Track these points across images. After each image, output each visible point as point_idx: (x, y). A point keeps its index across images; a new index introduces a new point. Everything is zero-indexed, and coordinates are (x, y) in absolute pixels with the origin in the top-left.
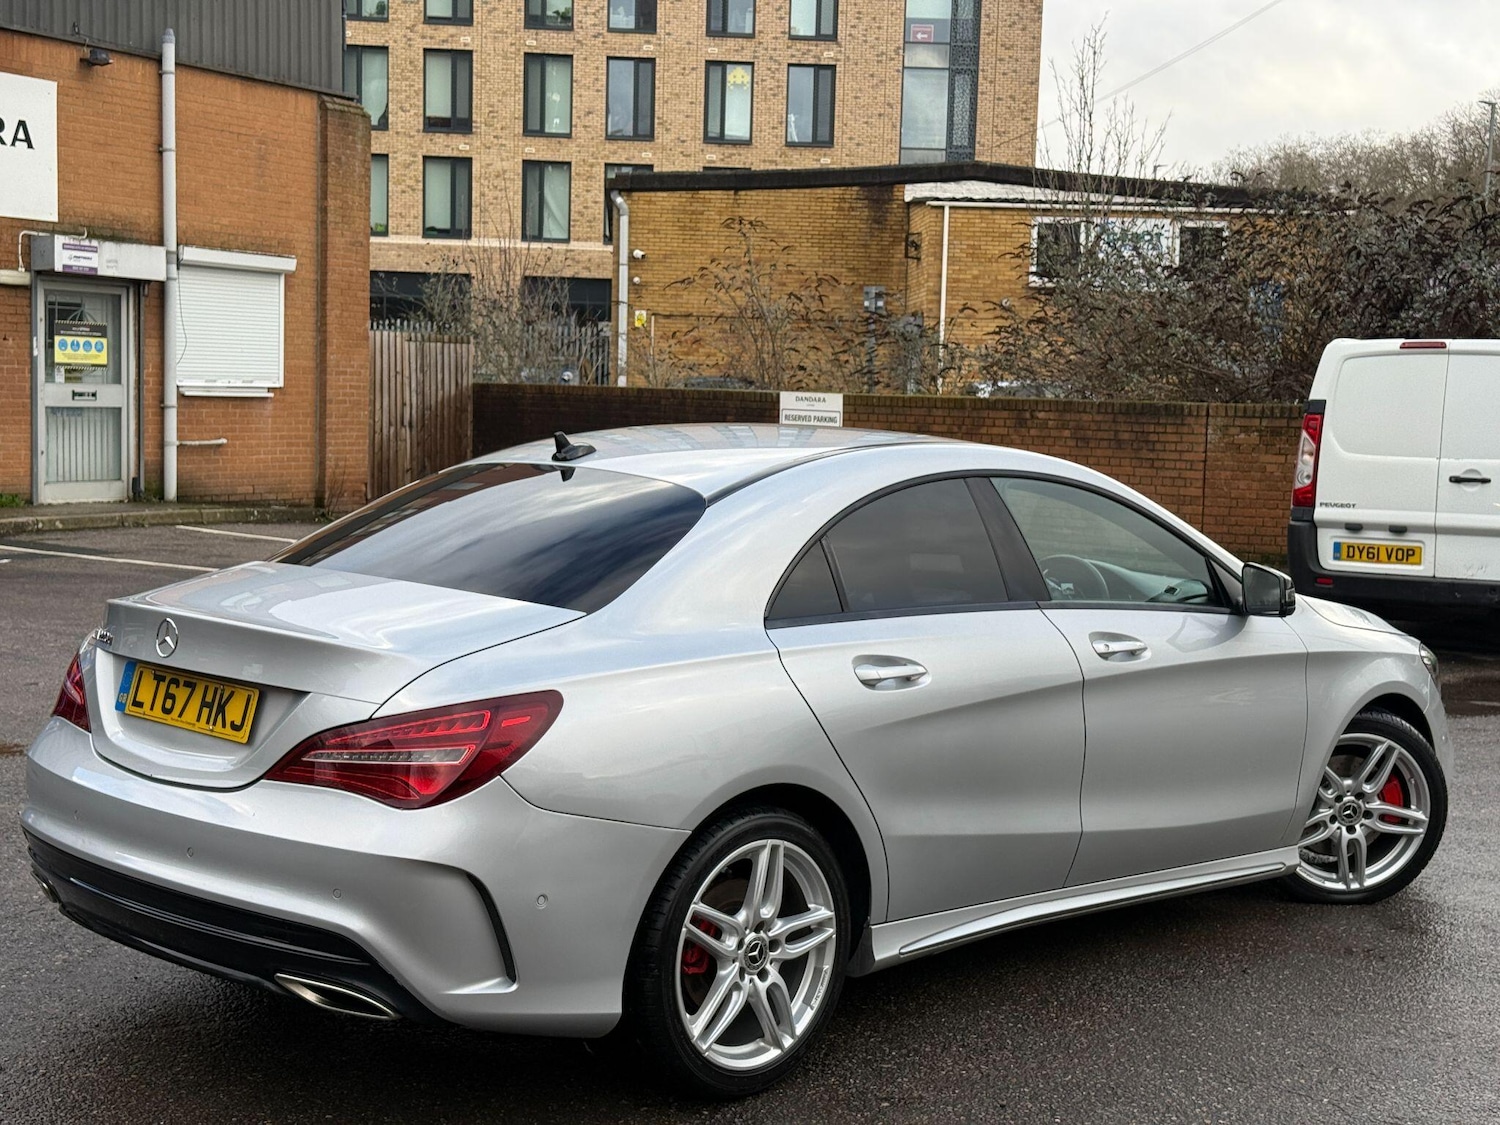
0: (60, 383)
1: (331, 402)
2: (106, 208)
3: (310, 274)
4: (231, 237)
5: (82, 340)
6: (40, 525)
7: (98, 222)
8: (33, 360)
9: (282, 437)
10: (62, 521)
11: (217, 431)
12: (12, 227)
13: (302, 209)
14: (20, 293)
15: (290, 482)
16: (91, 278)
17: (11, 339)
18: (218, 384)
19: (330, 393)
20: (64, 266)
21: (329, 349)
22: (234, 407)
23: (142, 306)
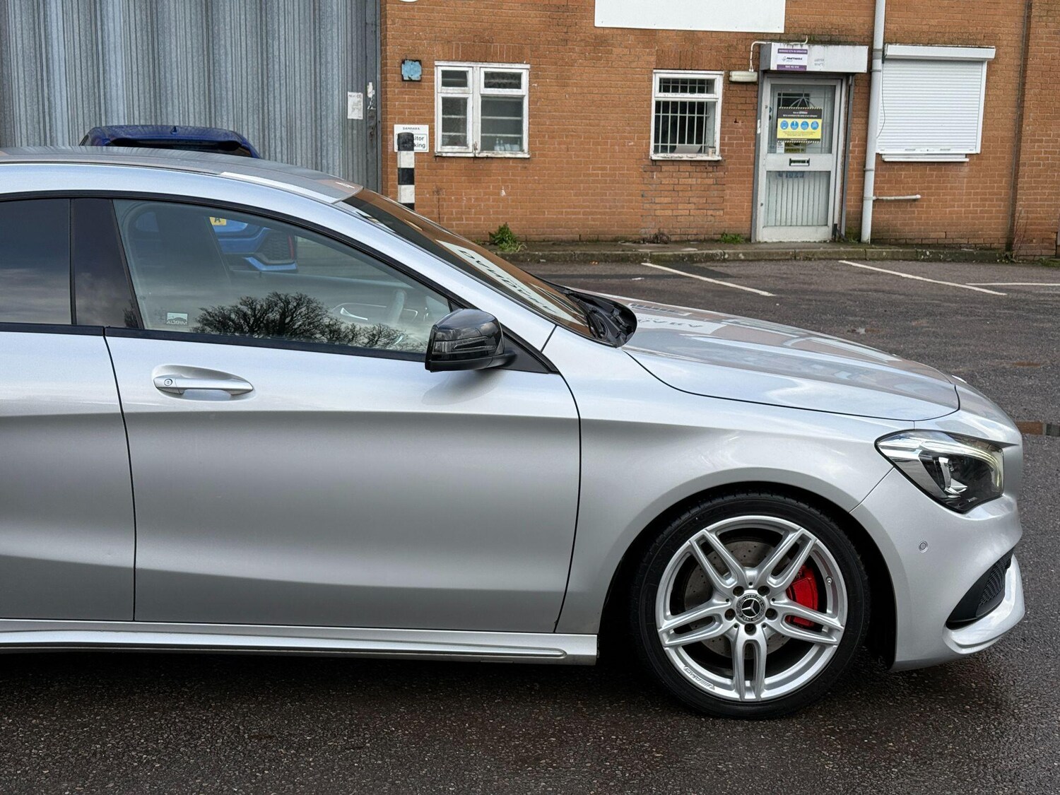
0: (780, 153)
1: (1024, 164)
2: (826, 20)
3: (1012, 59)
4: (939, 35)
5: (800, 121)
6: (726, 256)
7: (819, 31)
8: (756, 138)
9: (976, 194)
10: (744, 254)
11: (914, 188)
12: (746, 39)
13: (1010, 7)
14: (750, 88)
15: (982, 230)
16: (802, 74)
17: (740, 122)
18: (918, 152)
19: (1023, 157)
20: (778, 66)
21: (1025, 122)
22: (930, 170)
23: (852, 93)
